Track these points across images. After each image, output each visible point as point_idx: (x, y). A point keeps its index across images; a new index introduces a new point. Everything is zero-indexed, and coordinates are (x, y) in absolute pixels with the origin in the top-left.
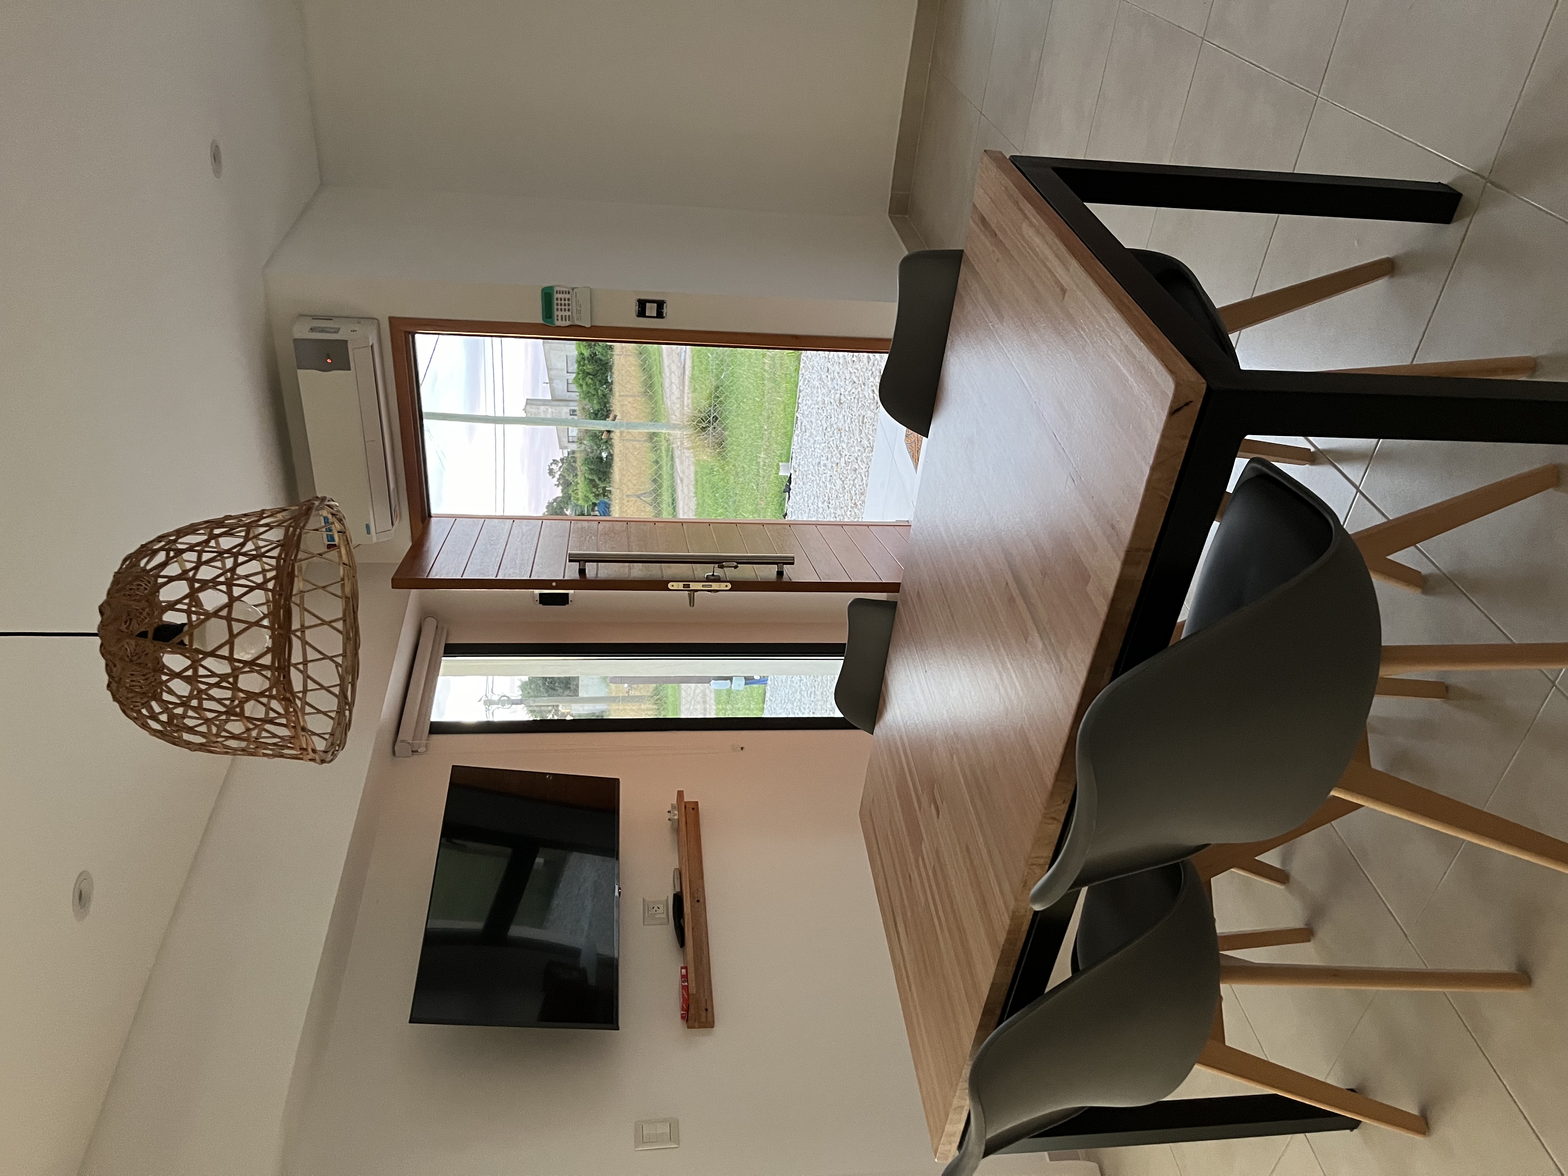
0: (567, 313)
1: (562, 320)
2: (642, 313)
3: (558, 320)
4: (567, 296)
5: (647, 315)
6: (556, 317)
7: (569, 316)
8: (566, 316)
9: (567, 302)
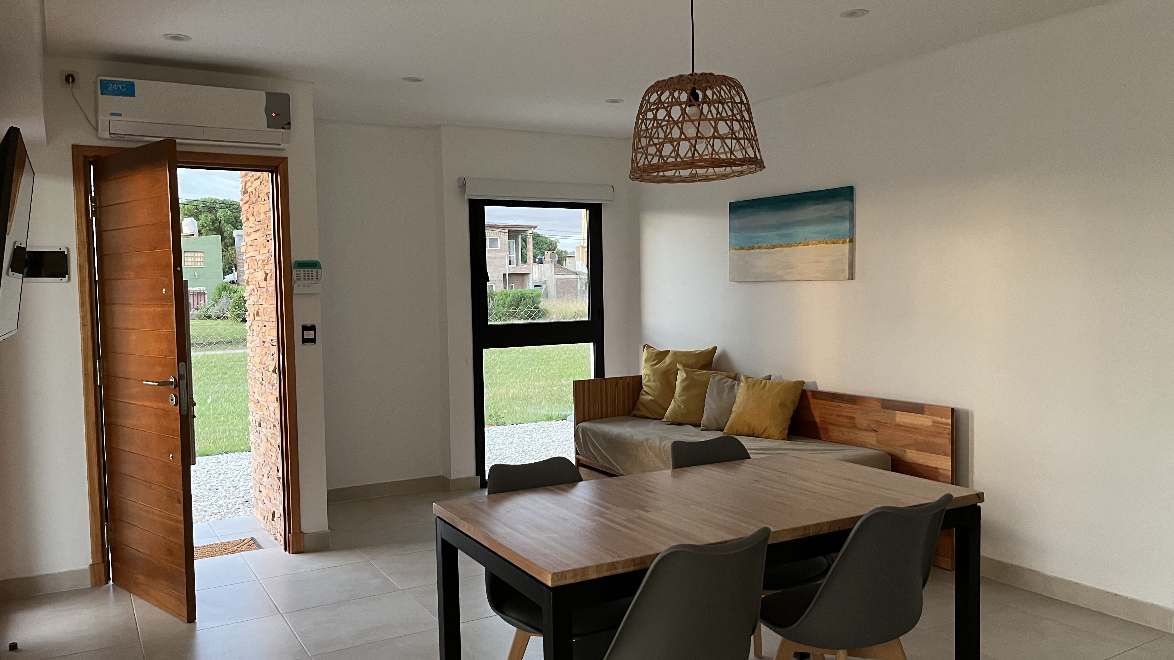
0: (302, 277)
1: (297, 274)
2: (305, 328)
3: (297, 271)
4: (314, 277)
5: (305, 332)
6: (298, 270)
7: (300, 279)
8: (300, 277)
9: (310, 277)
